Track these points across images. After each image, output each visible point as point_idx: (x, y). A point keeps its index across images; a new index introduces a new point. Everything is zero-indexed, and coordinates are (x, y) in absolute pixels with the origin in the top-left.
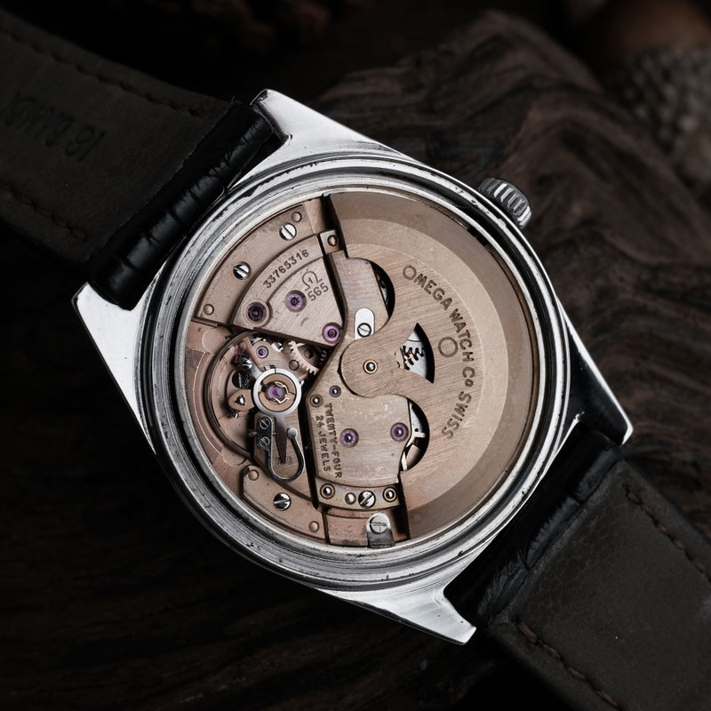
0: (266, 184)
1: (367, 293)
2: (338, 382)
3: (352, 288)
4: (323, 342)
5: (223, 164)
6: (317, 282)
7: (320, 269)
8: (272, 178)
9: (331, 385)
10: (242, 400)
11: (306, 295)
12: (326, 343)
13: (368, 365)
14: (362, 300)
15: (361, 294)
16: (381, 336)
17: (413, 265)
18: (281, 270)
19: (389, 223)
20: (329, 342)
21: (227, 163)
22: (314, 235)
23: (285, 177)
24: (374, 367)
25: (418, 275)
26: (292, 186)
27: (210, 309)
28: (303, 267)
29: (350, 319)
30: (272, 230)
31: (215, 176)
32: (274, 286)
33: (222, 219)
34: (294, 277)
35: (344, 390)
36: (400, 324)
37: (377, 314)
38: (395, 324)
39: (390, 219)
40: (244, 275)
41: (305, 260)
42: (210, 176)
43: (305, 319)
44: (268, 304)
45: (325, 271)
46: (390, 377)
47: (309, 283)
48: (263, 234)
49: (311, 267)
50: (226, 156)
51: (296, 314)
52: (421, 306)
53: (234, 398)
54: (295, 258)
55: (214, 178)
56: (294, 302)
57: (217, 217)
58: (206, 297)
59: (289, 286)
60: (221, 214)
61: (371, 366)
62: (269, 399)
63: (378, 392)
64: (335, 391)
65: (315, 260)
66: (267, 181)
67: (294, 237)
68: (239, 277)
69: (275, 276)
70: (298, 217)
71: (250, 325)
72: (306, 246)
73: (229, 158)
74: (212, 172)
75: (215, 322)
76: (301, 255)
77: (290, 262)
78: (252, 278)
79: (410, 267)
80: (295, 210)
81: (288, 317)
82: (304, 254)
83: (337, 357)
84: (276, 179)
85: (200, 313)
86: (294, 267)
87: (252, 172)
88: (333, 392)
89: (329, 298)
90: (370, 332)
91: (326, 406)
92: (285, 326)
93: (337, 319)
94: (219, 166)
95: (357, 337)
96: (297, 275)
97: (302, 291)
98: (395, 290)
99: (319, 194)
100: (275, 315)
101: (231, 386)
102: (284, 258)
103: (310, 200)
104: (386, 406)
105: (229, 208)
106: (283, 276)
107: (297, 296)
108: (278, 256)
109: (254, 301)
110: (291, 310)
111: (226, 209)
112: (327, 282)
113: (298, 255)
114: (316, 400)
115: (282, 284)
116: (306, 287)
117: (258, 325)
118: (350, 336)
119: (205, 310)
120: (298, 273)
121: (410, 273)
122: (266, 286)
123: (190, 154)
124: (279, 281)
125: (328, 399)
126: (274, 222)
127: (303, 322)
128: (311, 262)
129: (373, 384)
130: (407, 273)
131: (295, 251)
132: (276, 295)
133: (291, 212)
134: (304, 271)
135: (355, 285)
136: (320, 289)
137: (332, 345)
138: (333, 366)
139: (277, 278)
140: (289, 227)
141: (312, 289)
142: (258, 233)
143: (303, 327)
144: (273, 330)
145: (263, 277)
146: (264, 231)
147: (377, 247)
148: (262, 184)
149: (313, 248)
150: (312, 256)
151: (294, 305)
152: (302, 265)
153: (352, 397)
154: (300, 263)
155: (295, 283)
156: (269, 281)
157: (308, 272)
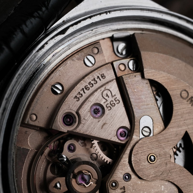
0: (75, 26)
1: (148, 105)
2: (129, 170)
3: (137, 101)
4: (117, 140)
5: (44, 9)
6: (112, 96)
7: (114, 87)
8: (80, 22)
9: (124, 173)
10: (58, 185)
11: (105, 106)
12: (119, 141)
13: (150, 157)
14: (144, 110)
15: (144, 105)
16: (161, 137)
17: (187, 90)
18: (86, 88)
19: (174, 58)
20: (121, 140)
21: (47, 8)
22: (109, 63)
23: (88, 22)
24: (155, 158)
25: (190, 96)
26: (92, 29)
27: (34, 117)
28: (102, 86)
29: (136, 124)
30: (78, 59)
31: (38, 17)
32: (82, 100)
33: (44, 50)
34: (96, 94)
35: (133, 176)
36: (175, 130)
37: (155, 119)
38: (171, 130)
39: (174, 56)
40: (59, 92)
41: (103, 81)
42: (34, 17)
43: (104, 124)
44: (77, 113)
45: (117, 89)
46: (164, 167)
47: (107, 98)
48: (72, 62)
49: (108, 87)
50: (46, 3)
51: (97, 120)
52: (190, 119)
53: (52, 184)
54: (96, 79)
55: (37, 19)
56: (96, 112)
57: (40, 49)
58: (31, 108)
59: (93, 100)
60: (43, 47)
61: (152, 158)
62: (79, 184)
63: (155, 178)
64: (127, 177)
65: (110, 81)
66: (76, 23)
67: (93, 65)
68: (56, 93)
69: (82, 92)
70: (96, 51)
71: (65, 129)
72: (103, 71)
73: (48, 4)
74: (36, 14)
75: (38, 127)
76: (100, 77)
77: (93, 82)
78: (65, 94)
79: (185, 90)
80: (94, 46)
81: (92, 123)
82: (102, 77)
83: (128, 152)
84: (82, 22)
85: (27, 120)
86: (96, 86)
87: (64, 18)
88: (126, 178)
89: (120, 109)
90: (150, 133)
91: (121, 189)
92: (90, 129)
93: (127, 123)
94: (41, 10)
95: (142, 136)
96: (98, 92)
97: (102, 103)
98: (174, 105)
99: (110, 35)
100: (83, 122)
101: (49, 174)
102: (88, 79)
103: (104, 39)
104: (163, 187)
105: (49, 42)
106: (88, 92)
107: (98, 107)
108: (83, 78)
109: (67, 111)
110: (94, 117)
111: (46, 43)
112: (119, 97)
113: (98, 77)
114: (114, 184)
115: (87, 98)
116: (104, 100)
117: (70, 128)
118: (137, 136)
119: (31, 118)
120: (99, 90)
121: (184, 94)
122: (75, 100)
123: (19, 3)
124: (85, 96)
125: (122, 183)
126: (80, 54)
127: (103, 126)
128: (108, 83)
129: (152, 172)
130: (182, 95)
131: (96, 74)
132: (83, 106)
133: (91, 47)
134: (103, 89)
135: (139, 99)
136: (114, 102)
137: (123, 142)
138: (125, 159)
139: (83, 94)
140: (90, 58)
141: (108, 102)
142: (69, 62)
143: (103, 130)
144: (82, 132)
145: (74, 93)
146: (73, 60)
147: (164, 74)
148: (72, 25)
149: (108, 72)
150: (108, 78)
151: (96, 114)
152: (102, 84)
153: (139, 182)
154: (99, 83)
155: (97, 98)
156: (78, 96)
157: (105, 89)
